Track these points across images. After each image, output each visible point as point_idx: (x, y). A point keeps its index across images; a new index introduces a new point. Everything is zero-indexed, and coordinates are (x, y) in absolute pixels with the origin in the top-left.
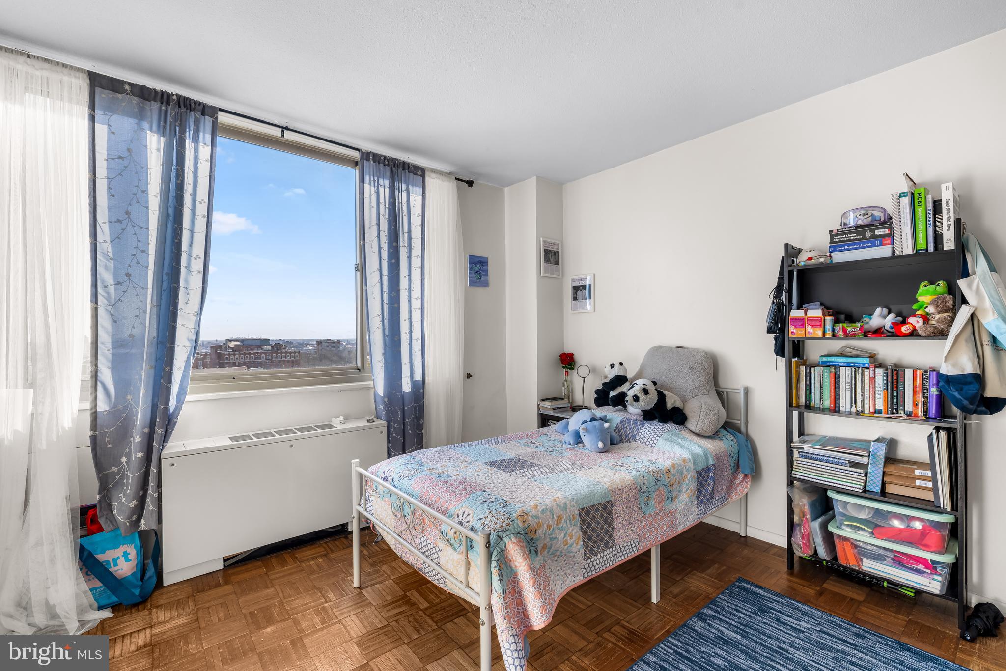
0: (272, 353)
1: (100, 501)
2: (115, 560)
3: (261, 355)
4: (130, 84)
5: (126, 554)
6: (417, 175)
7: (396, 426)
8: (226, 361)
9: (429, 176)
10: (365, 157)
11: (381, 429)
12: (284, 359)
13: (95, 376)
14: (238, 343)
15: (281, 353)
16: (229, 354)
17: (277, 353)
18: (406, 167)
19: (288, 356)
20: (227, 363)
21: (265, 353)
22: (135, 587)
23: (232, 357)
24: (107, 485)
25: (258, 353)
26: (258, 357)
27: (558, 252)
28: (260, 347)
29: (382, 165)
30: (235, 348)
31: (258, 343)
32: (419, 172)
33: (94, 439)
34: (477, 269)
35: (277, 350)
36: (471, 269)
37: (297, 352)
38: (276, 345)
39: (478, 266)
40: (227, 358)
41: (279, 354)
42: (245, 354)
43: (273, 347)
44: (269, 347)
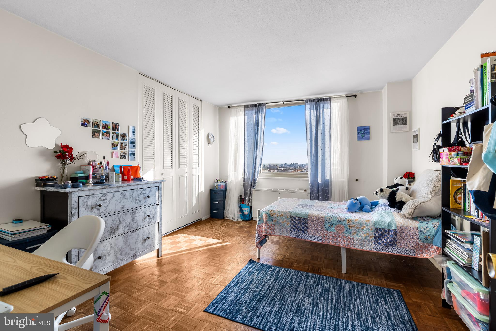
1: (244, 197)
2: (245, 211)
4: (250, 105)
5: (247, 210)
6: (328, 101)
7: (314, 194)
9: (333, 100)
10: (306, 101)
11: (307, 194)
13: (244, 170)
18: (322, 100)
22: (248, 217)
24: (245, 194)
27: (406, 118)
29: (312, 102)
32: (328, 100)
33: (244, 184)
34: (362, 132)
36: (359, 133)
39: (363, 131)
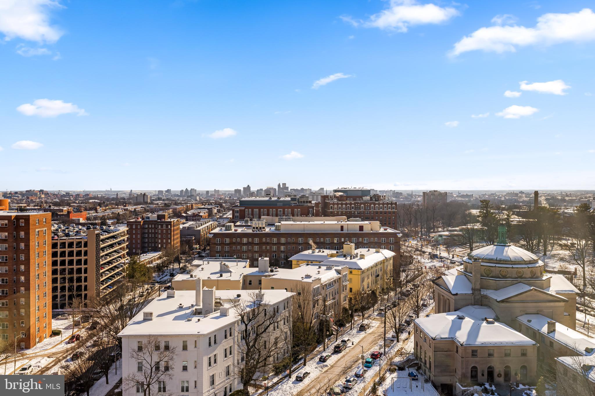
0: (371, 204)
3: (360, 206)
8: (331, 210)
12: (381, 210)
14: (342, 194)
15: (379, 204)
16: (334, 204)
17: (375, 204)
19: (385, 207)
20: (331, 212)
21: (364, 204)
23: (336, 206)
25: (358, 203)
26: (358, 208)
28: (361, 197)
30: (340, 198)
31: (360, 194)
35: (376, 201)
37: (394, 204)
38: (375, 196)
40: (331, 207)
41: (377, 205)
42: (346, 204)
43: (371, 198)
44: (368, 198)
